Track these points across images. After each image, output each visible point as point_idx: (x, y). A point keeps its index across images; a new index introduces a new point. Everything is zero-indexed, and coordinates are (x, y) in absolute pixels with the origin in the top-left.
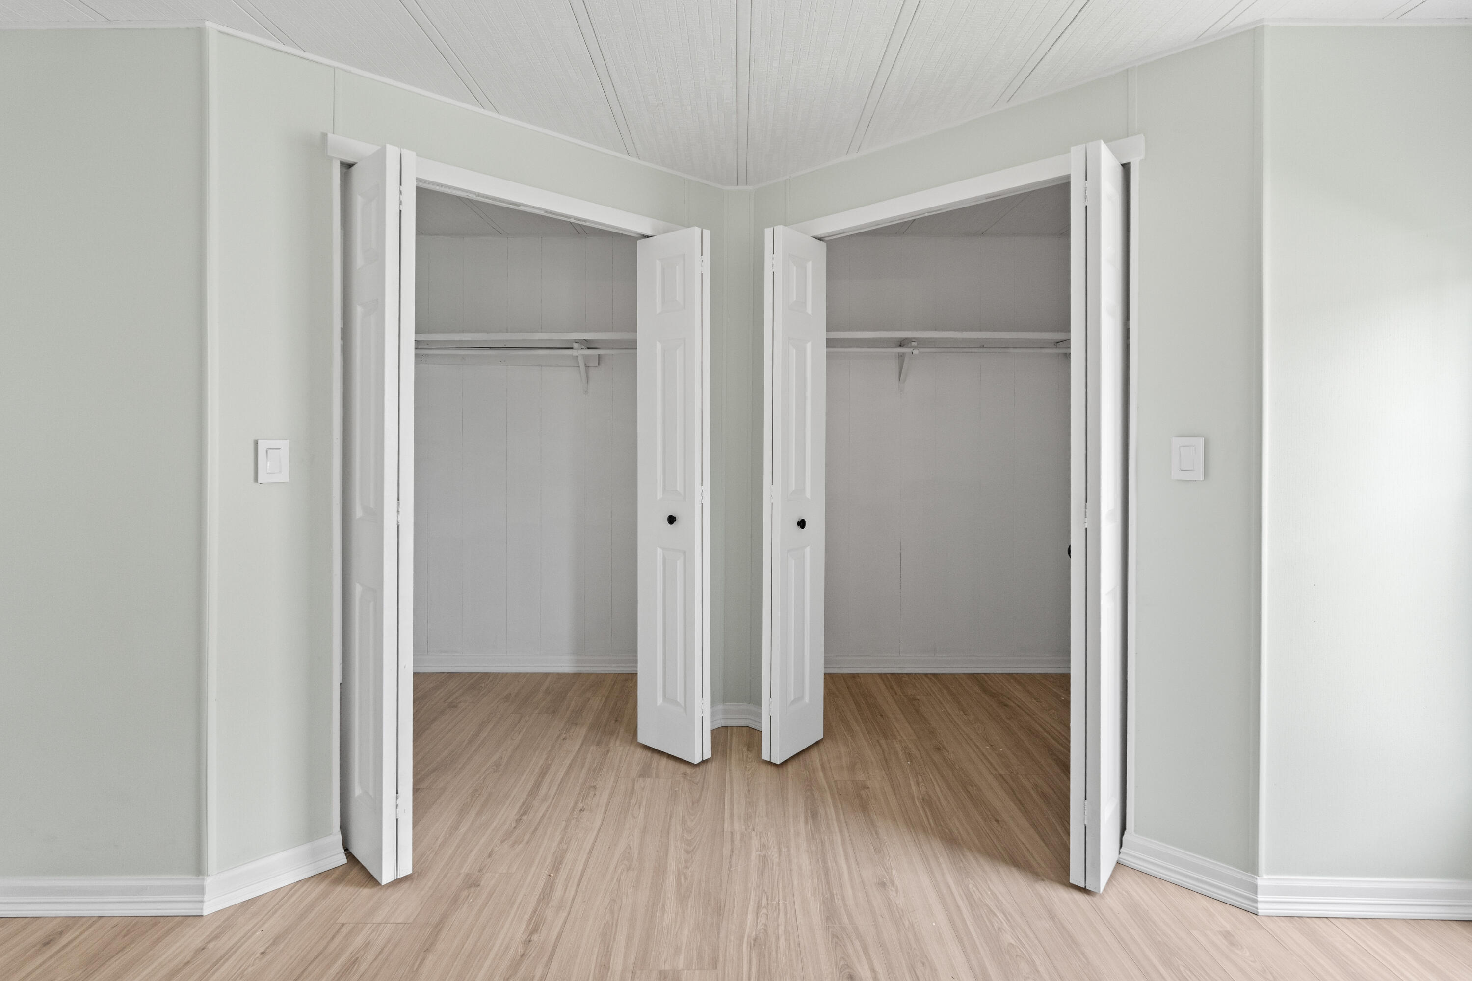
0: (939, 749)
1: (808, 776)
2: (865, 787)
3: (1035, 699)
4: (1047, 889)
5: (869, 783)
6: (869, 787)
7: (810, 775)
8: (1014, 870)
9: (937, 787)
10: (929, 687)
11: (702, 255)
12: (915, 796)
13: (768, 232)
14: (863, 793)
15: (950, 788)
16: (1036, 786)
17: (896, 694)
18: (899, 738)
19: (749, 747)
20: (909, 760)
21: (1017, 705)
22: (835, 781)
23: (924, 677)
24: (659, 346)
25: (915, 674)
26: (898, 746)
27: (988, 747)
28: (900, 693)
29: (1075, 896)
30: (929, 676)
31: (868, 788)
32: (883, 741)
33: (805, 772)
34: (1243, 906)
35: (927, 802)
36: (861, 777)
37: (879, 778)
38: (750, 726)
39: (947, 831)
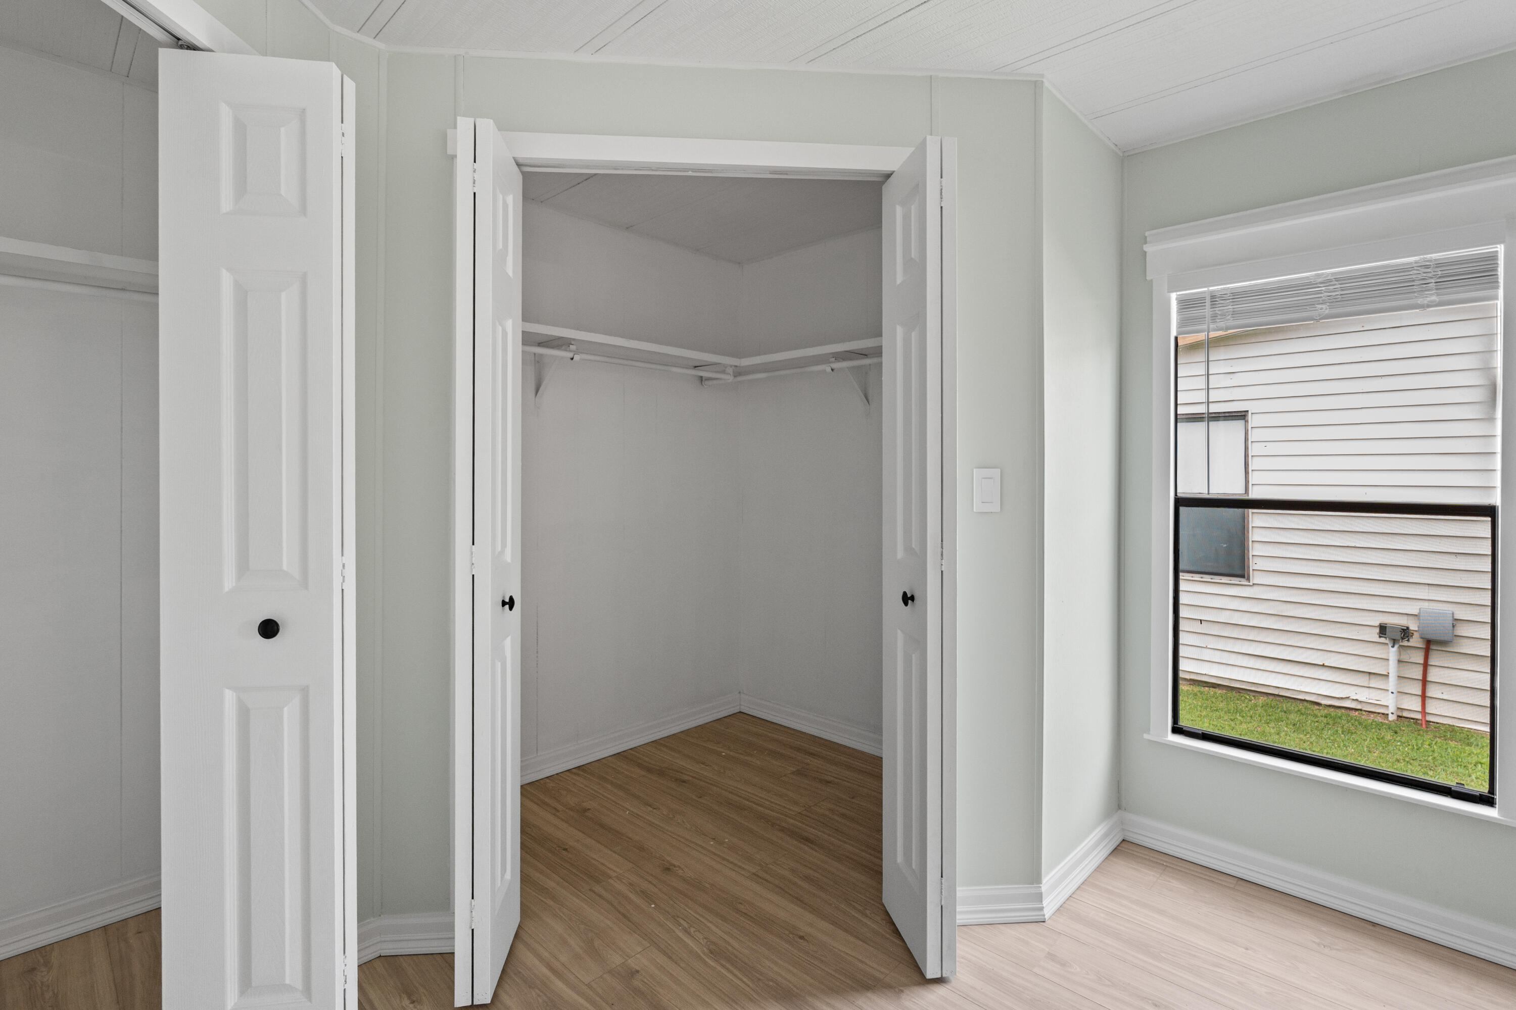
0: (668, 869)
1: (545, 998)
2: (634, 973)
3: (703, 764)
4: (914, 1000)
5: (631, 962)
6: (637, 968)
7: (545, 995)
8: (869, 994)
9: (709, 924)
10: (586, 786)
11: (342, 122)
12: (699, 952)
13: (464, 124)
14: (636, 983)
15: (724, 919)
16: (793, 871)
17: (558, 811)
18: (613, 874)
19: (409, 996)
20: (652, 903)
21: (693, 777)
22: (589, 986)
23: (568, 773)
24: (227, 281)
25: (557, 774)
26: (619, 886)
27: (712, 843)
28: (560, 807)
29: (940, 993)
30: (574, 770)
31: (638, 971)
32: (598, 889)
33: (534, 994)
34: (1027, 919)
35: (717, 952)
36: (616, 960)
37: (639, 949)
38: (385, 952)
39: (771, 983)
